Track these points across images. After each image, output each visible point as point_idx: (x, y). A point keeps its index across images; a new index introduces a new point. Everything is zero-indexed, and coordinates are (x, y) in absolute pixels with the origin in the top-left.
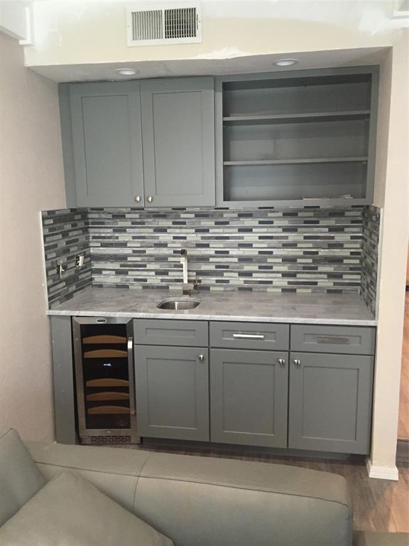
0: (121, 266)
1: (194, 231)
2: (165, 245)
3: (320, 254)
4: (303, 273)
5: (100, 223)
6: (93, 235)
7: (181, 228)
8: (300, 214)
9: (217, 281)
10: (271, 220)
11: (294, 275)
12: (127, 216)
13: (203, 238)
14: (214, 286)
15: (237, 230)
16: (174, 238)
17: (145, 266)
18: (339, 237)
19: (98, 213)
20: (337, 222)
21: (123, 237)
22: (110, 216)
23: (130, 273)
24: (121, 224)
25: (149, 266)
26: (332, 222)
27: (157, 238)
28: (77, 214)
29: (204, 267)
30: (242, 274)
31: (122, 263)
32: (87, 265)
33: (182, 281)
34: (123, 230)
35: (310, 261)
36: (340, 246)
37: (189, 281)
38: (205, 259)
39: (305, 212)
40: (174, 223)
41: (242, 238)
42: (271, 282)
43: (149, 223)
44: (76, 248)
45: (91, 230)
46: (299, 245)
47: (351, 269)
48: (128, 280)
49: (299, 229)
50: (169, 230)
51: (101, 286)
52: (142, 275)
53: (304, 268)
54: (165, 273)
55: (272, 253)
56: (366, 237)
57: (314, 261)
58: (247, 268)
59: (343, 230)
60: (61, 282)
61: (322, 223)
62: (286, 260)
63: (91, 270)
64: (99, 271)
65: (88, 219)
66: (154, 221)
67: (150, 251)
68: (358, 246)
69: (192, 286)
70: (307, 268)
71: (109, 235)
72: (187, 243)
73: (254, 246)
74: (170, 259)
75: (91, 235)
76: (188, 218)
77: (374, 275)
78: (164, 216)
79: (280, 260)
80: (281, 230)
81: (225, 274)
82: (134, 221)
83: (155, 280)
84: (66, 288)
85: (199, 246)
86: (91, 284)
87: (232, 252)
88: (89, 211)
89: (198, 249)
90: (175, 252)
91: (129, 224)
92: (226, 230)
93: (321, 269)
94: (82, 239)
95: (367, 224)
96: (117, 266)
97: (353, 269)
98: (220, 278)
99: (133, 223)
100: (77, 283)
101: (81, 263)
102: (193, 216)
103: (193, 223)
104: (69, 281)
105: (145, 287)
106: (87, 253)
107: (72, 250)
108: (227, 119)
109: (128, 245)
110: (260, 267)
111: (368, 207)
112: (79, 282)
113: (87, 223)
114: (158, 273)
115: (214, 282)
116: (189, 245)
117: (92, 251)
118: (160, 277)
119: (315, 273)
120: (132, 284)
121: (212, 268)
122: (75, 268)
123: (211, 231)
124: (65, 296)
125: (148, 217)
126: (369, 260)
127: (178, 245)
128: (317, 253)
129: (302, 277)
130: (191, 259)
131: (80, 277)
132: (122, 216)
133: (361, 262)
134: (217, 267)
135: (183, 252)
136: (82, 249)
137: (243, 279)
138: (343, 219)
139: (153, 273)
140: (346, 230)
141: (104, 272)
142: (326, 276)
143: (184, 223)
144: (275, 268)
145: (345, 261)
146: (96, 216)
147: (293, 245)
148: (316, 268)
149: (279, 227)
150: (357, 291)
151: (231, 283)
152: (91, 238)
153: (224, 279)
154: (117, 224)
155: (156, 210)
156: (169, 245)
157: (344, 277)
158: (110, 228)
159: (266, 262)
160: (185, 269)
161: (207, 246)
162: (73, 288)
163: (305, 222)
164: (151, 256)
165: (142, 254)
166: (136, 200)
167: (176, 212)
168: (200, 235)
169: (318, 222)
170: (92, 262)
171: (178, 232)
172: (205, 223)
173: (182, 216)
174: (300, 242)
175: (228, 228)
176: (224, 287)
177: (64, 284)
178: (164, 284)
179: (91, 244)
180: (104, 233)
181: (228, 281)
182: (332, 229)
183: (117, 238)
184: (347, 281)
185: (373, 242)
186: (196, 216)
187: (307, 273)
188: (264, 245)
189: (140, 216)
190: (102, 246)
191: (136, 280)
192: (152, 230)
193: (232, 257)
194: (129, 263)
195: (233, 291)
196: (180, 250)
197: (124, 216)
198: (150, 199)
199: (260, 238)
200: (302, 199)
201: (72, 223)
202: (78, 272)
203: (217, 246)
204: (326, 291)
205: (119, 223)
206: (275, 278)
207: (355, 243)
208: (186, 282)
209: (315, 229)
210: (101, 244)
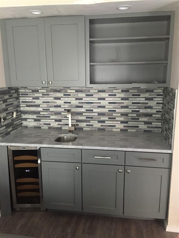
0: (37, 117)
1: (74, 99)
2: (60, 106)
3: (140, 112)
4: (131, 121)
5: (25, 95)
6: (22, 101)
7: (68, 97)
8: (130, 91)
9: (87, 125)
10: (115, 94)
11: (127, 122)
12: (40, 91)
13: (79, 103)
14: (85, 127)
15: (97, 99)
16: (65, 103)
17: (49, 117)
18: (150, 103)
19: (25, 89)
20: (149, 95)
21: (37, 102)
22: (31, 91)
23: (41, 120)
24: (36, 95)
25: (51, 117)
26: (147, 95)
27: (56, 102)
28: (13, 90)
29: (80, 118)
30: (99, 122)
31: (37, 115)
32: (18, 117)
33: (68, 125)
34: (37, 98)
35: (135, 115)
36: (151, 107)
37: (72, 125)
38: (81, 114)
39: (133, 90)
40: (64, 95)
41: (100, 103)
42: (115, 126)
43: (52, 95)
44: (12, 108)
45: (21, 98)
46: (129, 107)
47: (156, 120)
48: (40, 124)
49: (130, 99)
50: (61, 99)
51: (26, 127)
52: (48, 121)
53: (132, 119)
54: (60, 121)
55: (115, 111)
56: (165, 103)
57: (137, 115)
58: (102, 118)
59: (153, 99)
60: (3, 126)
61: (142, 95)
62: (122, 114)
63: (21, 119)
64: (26, 119)
65: (19, 92)
66: (54, 94)
67: (52, 109)
68: (160, 108)
69: (73, 128)
70: (133, 119)
71: (30, 101)
72: (71, 105)
73: (106, 107)
74: (62, 113)
75: (21, 101)
76: (71, 93)
77: (170, 125)
78: (59, 91)
79: (120, 115)
80: (120, 99)
81: (91, 121)
82: (43, 93)
83: (55, 124)
84: (6, 129)
85: (77, 107)
86: (22, 126)
87: (95, 110)
88: (20, 88)
90: (65, 110)
91: (41, 95)
92: (92, 99)
93: (141, 119)
94: (16, 103)
95: (166, 97)
96: (35, 117)
97: (158, 120)
98: (88, 124)
99: (43, 95)
101: (15, 115)
102: (74, 91)
103: (75, 95)
104: (7, 126)
105: (50, 128)
106: (19, 110)
107: (9, 109)
108: (91, 39)
109: (41, 106)
110: (109, 118)
111: (166, 88)
112: (14, 126)
113: (19, 95)
114: (56, 120)
115: (85, 126)
116: (72, 106)
117: (22, 109)
118: (57, 123)
119: (137, 121)
120: (43, 126)
121: (84, 118)
122: (12, 119)
123: (83, 99)
124: (5, 134)
125: (51, 92)
126: (167, 116)
127: (67, 106)
128: (139, 111)
129: (131, 124)
130: (73, 114)
131: (15, 123)
132: (37, 91)
133: (162, 116)
134: (87, 118)
135: (69, 111)
136: (15, 108)
137: (100, 124)
138: (153, 93)
139: (54, 121)
140: (154, 99)
141: (28, 120)
142: (143, 123)
143: (70, 95)
144: (117, 119)
145: (153, 116)
146: (23, 91)
147: (127, 107)
148: (138, 119)
149: (119, 97)
150: (159, 131)
151: (94, 126)
152: (21, 102)
153: (90, 124)
154: (35, 95)
155: (55, 88)
156: (62, 106)
157: (153, 123)
158: (30, 97)
159: (112, 115)
160: (70, 119)
161: (82, 107)
162: (11, 129)
163: (133, 95)
164: (53, 112)
165: (48, 111)
166: (43, 83)
167: (64, 89)
168: (78, 101)
169: (139, 95)
170: (22, 115)
171: (67, 100)
172: (80, 95)
173: (69, 91)
174: (130, 106)
175: (92, 98)
176: (91, 128)
177: (4, 127)
178: (59, 126)
179: (21, 106)
180: (28, 100)
181: (92, 125)
182: (147, 99)
183: (35, 102)
184: (154, 126)
185: (170, 107)
186: (76, 91)
187: (134, 121)
188: (111, 107)
189: (46, 91)
190: (27, 107)
191: (45, 124)
192: (53, 99)
193: (95, 113)
194: (42, 115)
195: (95, 130)
196: (67, 109)
197: (38, 91)
198: (50, 83)
199: (109, 103)
200: (131, 83)
201: (10, 94)
203: (87, 107)
204: (143, 131)
205: (35, 94)
206: (117, 124)
207: (159, 106)
208: (70, 125)
209: (138, 99)
210: (26, 105)
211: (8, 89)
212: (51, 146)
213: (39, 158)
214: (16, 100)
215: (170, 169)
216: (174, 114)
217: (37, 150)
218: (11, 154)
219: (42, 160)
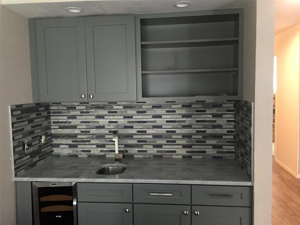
0: (73, 141)
1: (122, 117)
2: (103, 127)
3: (207, 132)
4: (196, 145)
5: (58, 113)
6: (53, 121)
7: (114, 115)
8: (193, 106)
9: (139, 151)
10: (174, 110)
11: (190, 146)
12: (77, 108)
13: (128, 122)
14: (136, 154)
15: (151, 117)
16: (109, 122)
17: (89, 141)
18: (219, 121)
19: (58, 106)
20: (217, 111)
21: (74, 122)
22: (65, 108)
23: (79, 146)
24: (73, 113)
25: (92, 142)
26: (214, 111)
27: (98, 122)
28: (42, 107)
29: (130, 142)
30: (155, 146)
31: (73, 140)
32: (48, 143)
33: (114, 151)
34: (74, 117)
35: (201, 137)
36: (220, 127)
37: (119, 151)
38: (130, 136)
39: (196, 104)
40: (109, 112)
41: (155, 122)
42: (175, 152)
43: (92, 112)
44: (40, 130)
45: (52, 117)
46: (193, 127)
47: (228, 142)
48: (77, 151)
49: (193, 116)
50: (105, 117)
51: (58, 156)
52: (87, 147)
53: (197, 142)
54: (103, 146)
55: (175, 132)
56: (237, 121)
57: (203, 137)
58: (159, 142)
59: (222, 116)
60: (26, 155)
61: (208, 111)
62: (184, 136)
63: (52, 145)
64: (57, 146)
65: (50, 110)
66: (96, 111)
67: (93, 131)
68: (232, 127)
69: (121, 156)
70: (198, 142)
71: (64, 121)
72: (118, 125)
73: (163, 127)
74: (106, 136)
75: (52, 121)
76: (118, 109)
77: (248, 148)
78: (103, 108)
79: (181, 137)
80: (181, 116)
81: (144, 146)
82: (82, 111)
83: (96, 151)
84: (30, 159)
85: (126, 127)
86: (52, 154)
87: (149, 131)
88: (51, 104)
89: (125, 129)
90: (110, 132)
91: (78, 113)
92: (144, 117)
93: (208, 142)
94: (45, 124)
95: (238, 112)
96: (70, 142)
97: (230, 142)
98: (140, 149)
99: (81, 112)
100: (40, 155)
101: (43, 140)
102: (122, 107)
103: (122, 112)
104: (33, 155)
105: (90, 156)
106: (49, 133)
107: (36, 132)
109: (78, 127)
110: (167, 141)
111: (238, 101)
112: (42, 154)
113: (50, 113)
114: (98, 146)
115: (137, 152)
116: (119, 127)
117: (53, 132)
118: (100, 149)
119: (204, 145)
120: (80, 154)
121: (135, 142)
122: (39, 145)
123: (134, 117)
124: (30, 165)
125: (92, 108)
126: (241, 137)
127: (112, 127)
128: (205, 131)
129: (196, 148)
130: (121, 137)
131: (43, 150)
132: (74, 108)
133: (235, 137)
134: (138, 141)
135: (115, 133)
136: (44, 131)
137: (156, 149)
138: (221, 109)
139: (95, 146)
140: (224, 116)
141: (61, 146)
142: (211, 147)
143: (116, 112)
144: (178, 142)
146: (56, 108)
147: (189, 126)
148: (205, 142)
149: (179, 114)
150: (233, 157)
151: (148, 152)
152: (52, 123)
153: (143, 149)
154: (70, 113)
155: (97, 103)
156: (106, 127)
157: (224, 147)
158: (65, 116)
159: (171, 138)
160: (116, 143)
161: (132, 127)
162: (37, 158)
163: (197, 111)
164: (94, 134)
165: (87, 133)
166: (81, 97)
167: (110, 105)
168: (127, 120)
169: (205, 111)
170: (53, 139)
171: (112, 118)
172: (130, 112)
173: (115, 107)
174: (194, 125)
175: (145, 115)
176: (144, 155)
177: (29, 156)
178: (102, 153)
179: (52, 127)
180: (61, 119)
181: (146, 151)
182: (214, 116)
183: (70, 122)
184: (225, 150)
185: (245, 125)
186: (124, 107)
187: (199, 145)
188: (170, 126)
189: (86, 107)
190: (59, 128)
191: (83, 151)
192: (94, 117)
193: (149, 134)
194: (79, 140)
195: (149, 158)
196: (113, 130)
197: (75, 108)
198: (91, 96)
199: (167, 122)
200: (195, 96)
201: (38, 113)
202: (41, 147)
203: (138, 127)
204: (212, 158)
205: (71, 112)
206: (178, 148)
207: (230, 124)
208: (117, 152)
209: (203, 116)
210: (59, 127)
211: (36, 105)
212: (91, 180)
213: (75, 198)
214: (46, 121)
215: (251, 207)
216: (252, 133)
217: (72, 187)
218: (36, 193)
219: (78, 201)
